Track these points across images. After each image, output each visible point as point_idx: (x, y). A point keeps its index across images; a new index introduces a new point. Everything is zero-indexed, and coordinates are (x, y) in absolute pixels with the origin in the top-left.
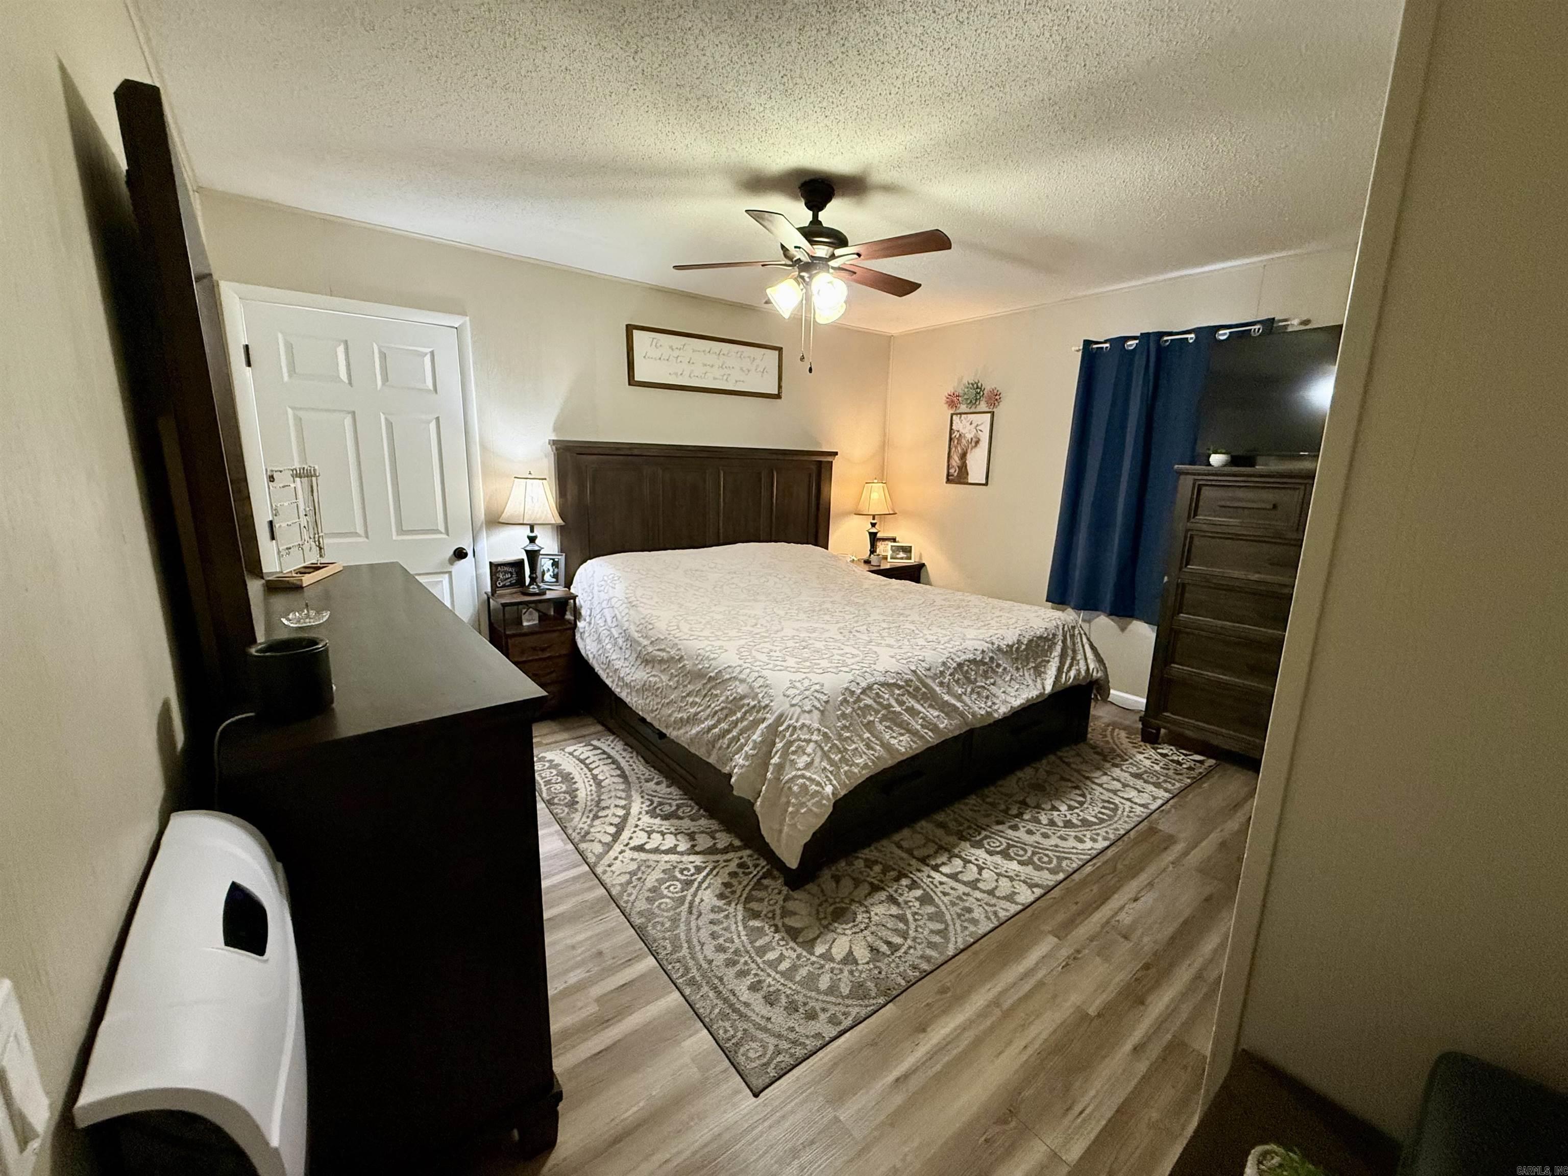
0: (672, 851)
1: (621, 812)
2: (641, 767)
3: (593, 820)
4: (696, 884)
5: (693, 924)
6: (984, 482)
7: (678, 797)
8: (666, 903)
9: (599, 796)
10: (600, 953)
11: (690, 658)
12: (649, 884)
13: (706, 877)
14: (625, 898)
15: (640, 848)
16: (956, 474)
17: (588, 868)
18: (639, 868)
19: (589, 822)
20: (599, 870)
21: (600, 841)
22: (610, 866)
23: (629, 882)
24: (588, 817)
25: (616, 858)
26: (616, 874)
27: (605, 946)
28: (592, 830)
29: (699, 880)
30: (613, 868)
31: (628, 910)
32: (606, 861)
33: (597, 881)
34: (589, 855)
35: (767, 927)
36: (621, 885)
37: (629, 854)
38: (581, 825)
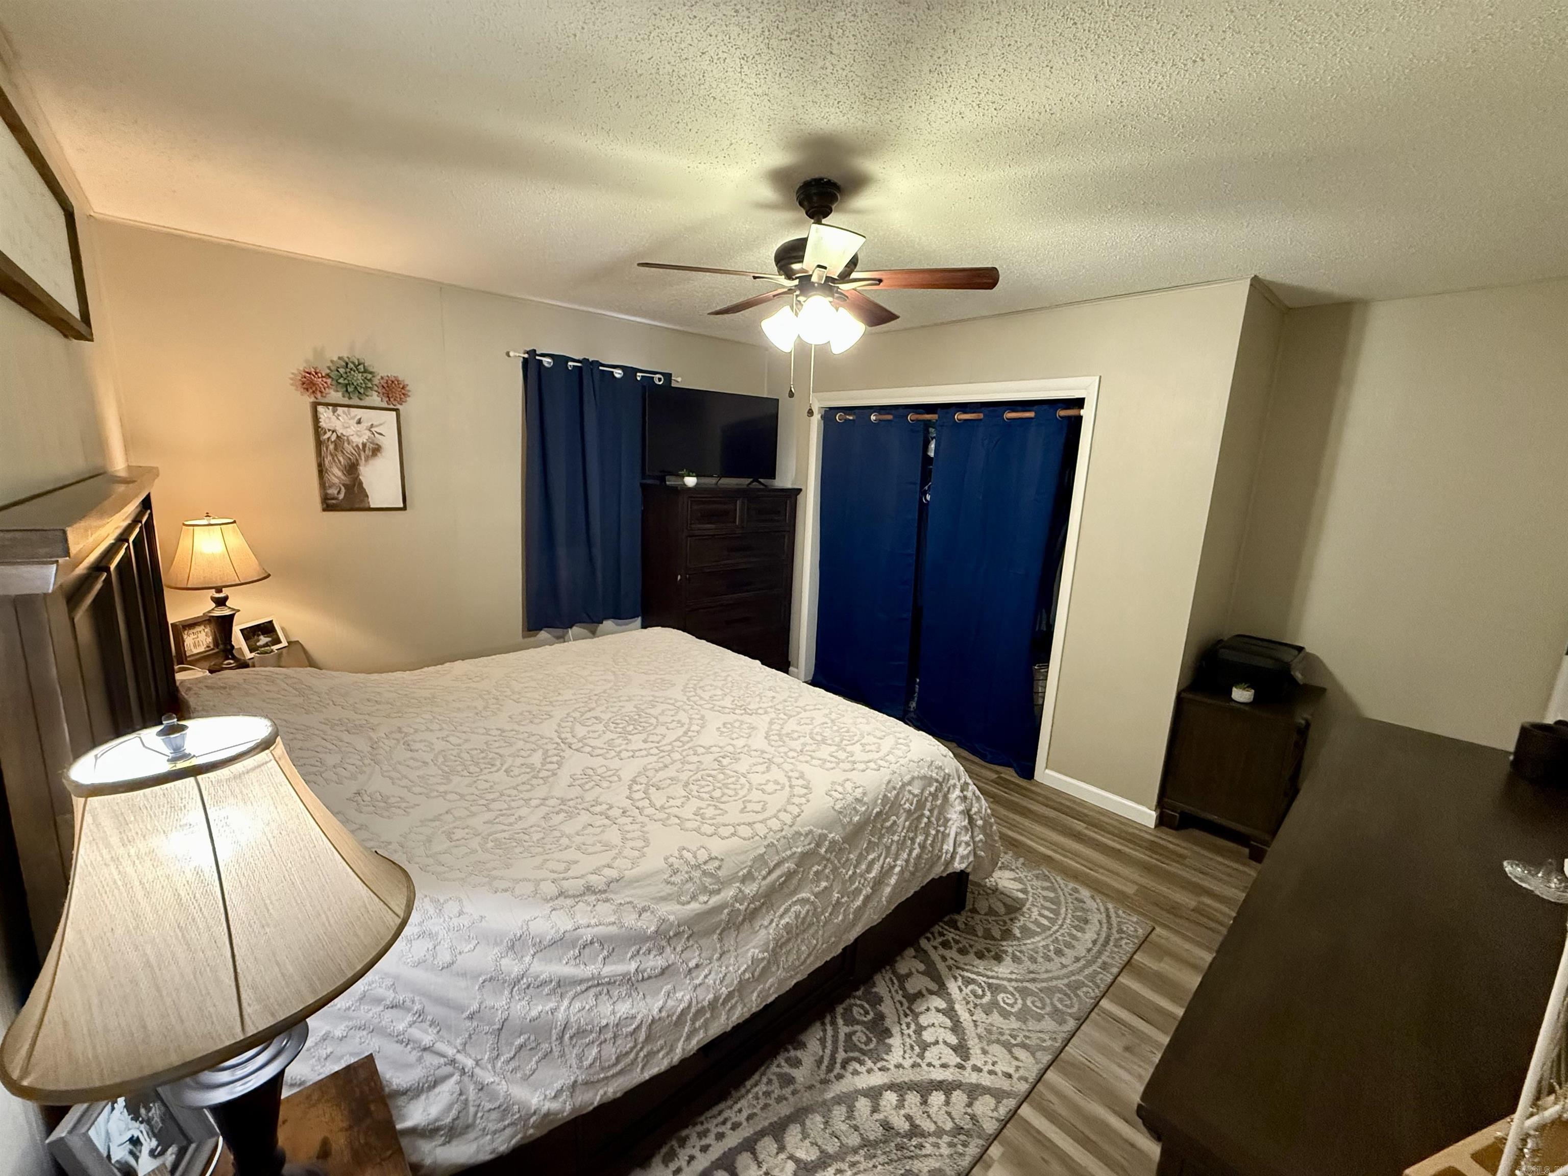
0: (950, 1012)
1: (890, 1097)
2: (743, 1103)
3: (923, 1135)
4: (991, 981)
5: (1045, 976)
6: (401, 505)
7: (829, 1028)
8: (1033, 1002)
9: (855, 1151)
10: (1127, 1049)
11: (830, 827)
12: (1014, 1024)
13: (978, 974)
14: (1049, 1043)
15: (961, 1049)
16: (341, 496)
17: (1025, 1105)
18: (998, 1041)
19: (932, 1139)
20: (1024, 1087)
21: (970, 1105)
22: (1010, 1076)
23: (1023, 1046)
24: (921, 1146)
25: (991, 1072)
26: (1017, 1063)
27: (1117, 1047)
28: (949, 1126)
29: (985, 979)
30: (1011, 1071)
31: (1065, 1035)
32: (1005, 1085)
33: (1040, 1086)
34: (1003, 1111)
35: (1018, 925)
36: (1033, 1054)
37: (977, 1058)
38: (945, 1150)
